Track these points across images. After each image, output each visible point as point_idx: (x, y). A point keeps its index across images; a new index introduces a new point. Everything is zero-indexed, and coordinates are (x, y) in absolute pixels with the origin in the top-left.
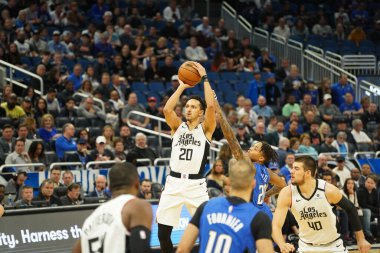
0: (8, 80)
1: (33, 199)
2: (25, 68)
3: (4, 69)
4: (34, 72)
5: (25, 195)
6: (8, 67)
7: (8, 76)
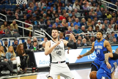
0: (107, 7)
1: (116, 42)
2: (112, 3)
3: (106, 4)
4: (115, 4)
5: (114, 40)
6: (107, 3)
7: (107, 6)
